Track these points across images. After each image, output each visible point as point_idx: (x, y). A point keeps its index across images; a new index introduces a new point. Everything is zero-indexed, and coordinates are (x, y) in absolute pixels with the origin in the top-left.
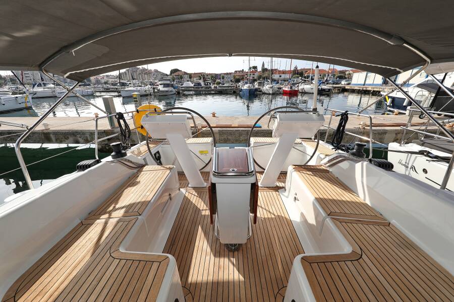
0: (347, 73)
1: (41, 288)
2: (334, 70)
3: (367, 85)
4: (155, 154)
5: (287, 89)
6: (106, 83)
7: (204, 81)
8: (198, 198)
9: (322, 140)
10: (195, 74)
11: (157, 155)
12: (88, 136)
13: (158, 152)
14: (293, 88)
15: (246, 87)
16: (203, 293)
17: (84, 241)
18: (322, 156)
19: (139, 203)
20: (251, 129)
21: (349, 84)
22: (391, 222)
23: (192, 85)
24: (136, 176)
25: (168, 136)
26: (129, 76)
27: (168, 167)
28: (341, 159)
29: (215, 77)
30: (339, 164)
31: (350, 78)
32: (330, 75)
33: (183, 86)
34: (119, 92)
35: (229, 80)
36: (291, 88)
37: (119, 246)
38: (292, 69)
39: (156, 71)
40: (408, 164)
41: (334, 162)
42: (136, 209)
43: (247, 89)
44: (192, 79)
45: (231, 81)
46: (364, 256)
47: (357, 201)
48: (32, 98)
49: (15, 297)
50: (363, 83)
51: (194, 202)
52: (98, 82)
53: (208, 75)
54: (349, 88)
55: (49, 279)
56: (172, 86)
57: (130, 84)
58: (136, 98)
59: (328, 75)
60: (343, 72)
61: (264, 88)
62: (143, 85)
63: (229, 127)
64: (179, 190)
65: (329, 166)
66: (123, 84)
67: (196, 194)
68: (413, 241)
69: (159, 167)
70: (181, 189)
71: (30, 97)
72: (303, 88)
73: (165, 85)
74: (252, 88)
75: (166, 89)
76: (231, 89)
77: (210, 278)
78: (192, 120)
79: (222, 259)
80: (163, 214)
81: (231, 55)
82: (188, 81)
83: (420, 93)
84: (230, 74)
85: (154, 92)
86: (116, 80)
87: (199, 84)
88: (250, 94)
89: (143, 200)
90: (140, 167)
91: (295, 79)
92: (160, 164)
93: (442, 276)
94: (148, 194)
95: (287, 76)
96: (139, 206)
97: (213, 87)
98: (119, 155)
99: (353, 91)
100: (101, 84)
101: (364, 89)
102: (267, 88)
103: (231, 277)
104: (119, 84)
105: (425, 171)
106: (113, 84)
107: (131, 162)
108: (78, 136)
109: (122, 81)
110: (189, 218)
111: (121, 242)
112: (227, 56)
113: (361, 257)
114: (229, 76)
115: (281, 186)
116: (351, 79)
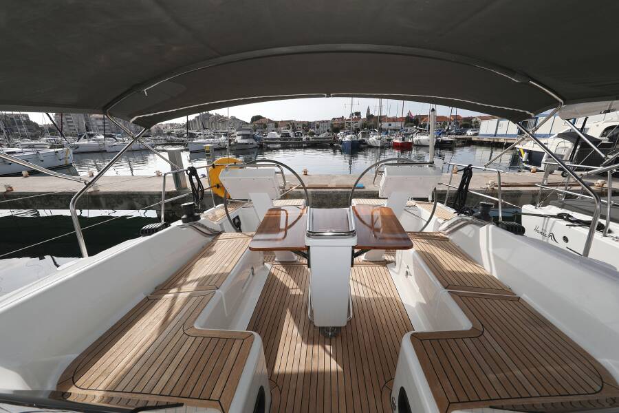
0: (473, 120)
1: (103, 368)
2: (457, 118)
3: (499, 135)
4: (234, 220)
5: (398, 141)
6: (169, 134)
7: (294, 131)
8: (286, 275)
9: (440, 202)
10: (282, 122)
11: (237, 221)
12: (147, 199)
13: (238, 217)
14: (406, 139)
15: (347, 138)
16: (293, 386)
17: (152, 318)
18: (441, 221)
19: (216, 275)
20: (351, 190)
21: (476, 134)
22: (521, 297)
23: (279, 136)
24: (211, 245)
25: (252, 196)
26: (199, 125)
27: (250, 234)
28: (462, 223)
29: (307, 126)
30: (461, 230)
31: (476, 126)
32: (453, 123)
33: (267, 137)
34: (186, 145)
35: (326, 129)
36: (403, 139)
37: (193, 322)
38: (405, 116)
39: (234, 118)
40: (545, 231)
41: (454, 228)
42: (213, 283)
43: (348, 141)
44: (279, 128)
45: (328, 130)
46: (486, 333)
47: (482, 273)
48: (74, 153)
49: (73, 377)
50: (494, 133)
51: (281, 279)
52: (159, 132)
53: (298, 123)
54: (476, 139)
55: (113, 358)
56: (253, 137)
57: (200, 134)
58: (209, 152)
59: (450, 124)
60: (469, 119)
61: (370, 139)
62: (216, 137)
63: (325, 188)
64: (263, 263)
65: (449, 233)
66: (192, 136)
67: (284, 270)
68: (547, 317)
69: (240, 234)
70: (265, 264)
71: (71, 151)
72: (419, 140)
73: (245, 136)
74: (356, 139)
75: (245, 141)
76: (327, 142)
77: (302, 369)
78: (281, 175)
79: (316, 347)
80: (244, 291)
81: (329, 96)
82: (273, 131)
83: (562, 145)
84: (327, 121)
85: (230, 145)
86: (182, 129)
87: (287, 135)
88: (353, 148)
89: (221, 272)
90: (216, 234)
91: (409, 129)
92: (240, 231)
93: (577, 355)
94: (226, 265)
95: (399, 125)
96: (216, 278)
97: (304, 138)
98: (191, 218)
99: (481, 144)
100: (164, 135)
101: (496, 141)
102: (373, 139)
103: (327, 368)
104: (186, 135)
105: (565, 239)
106: (178, 136)
107: (205, 227)
108: (135, 199)
109: (190, 131)
110: (275, 298)
111: (196, 318)
112: (324, 96)
113: (483, 334)
114: (326, 124)
115: (390, 260)
116: (479, 128)
